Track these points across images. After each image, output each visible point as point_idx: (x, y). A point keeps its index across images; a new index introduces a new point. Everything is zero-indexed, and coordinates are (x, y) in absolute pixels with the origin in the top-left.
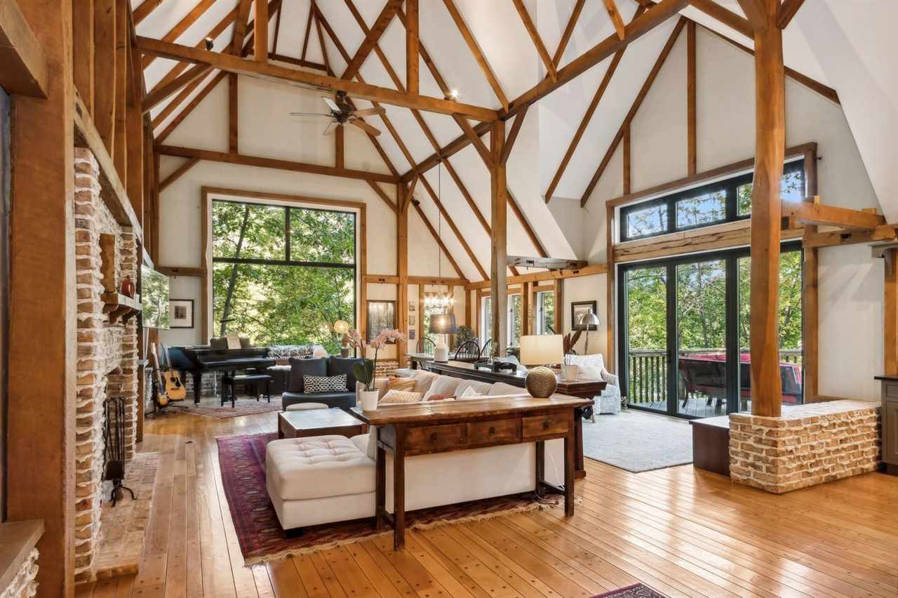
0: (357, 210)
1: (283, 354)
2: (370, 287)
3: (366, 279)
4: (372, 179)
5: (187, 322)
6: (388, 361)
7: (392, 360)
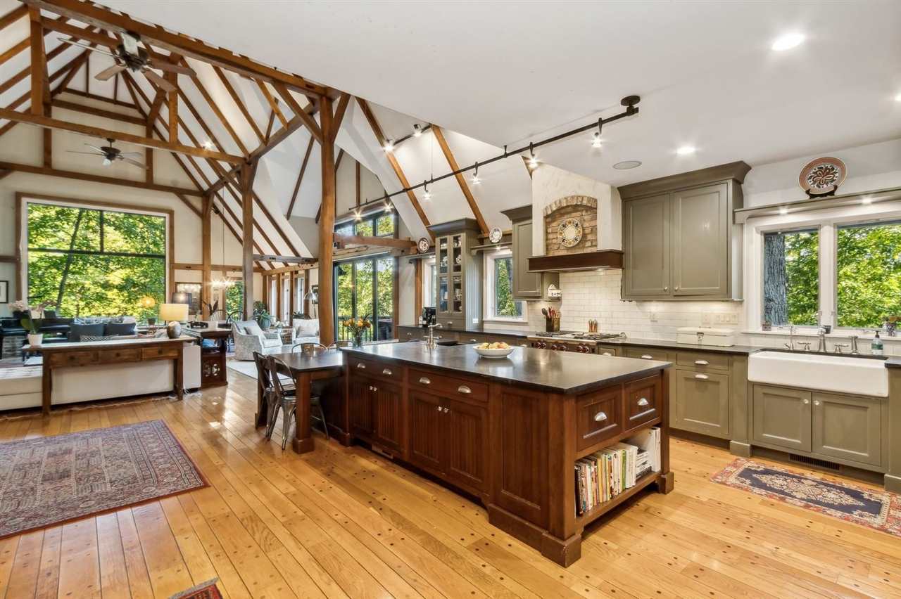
0: (167, 215)
2: (177, 272)
3: (174, 266)
4: (180, 193)
5: (2, 298)
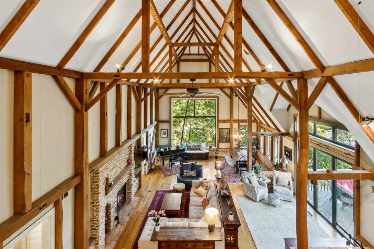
0: (216, 99)
1: (192, 146)
2: (220, 124)
3: (219, 121)
4: (222, 88)
5: (166, 136)
6: (226, 149)
7: (228, 148)
